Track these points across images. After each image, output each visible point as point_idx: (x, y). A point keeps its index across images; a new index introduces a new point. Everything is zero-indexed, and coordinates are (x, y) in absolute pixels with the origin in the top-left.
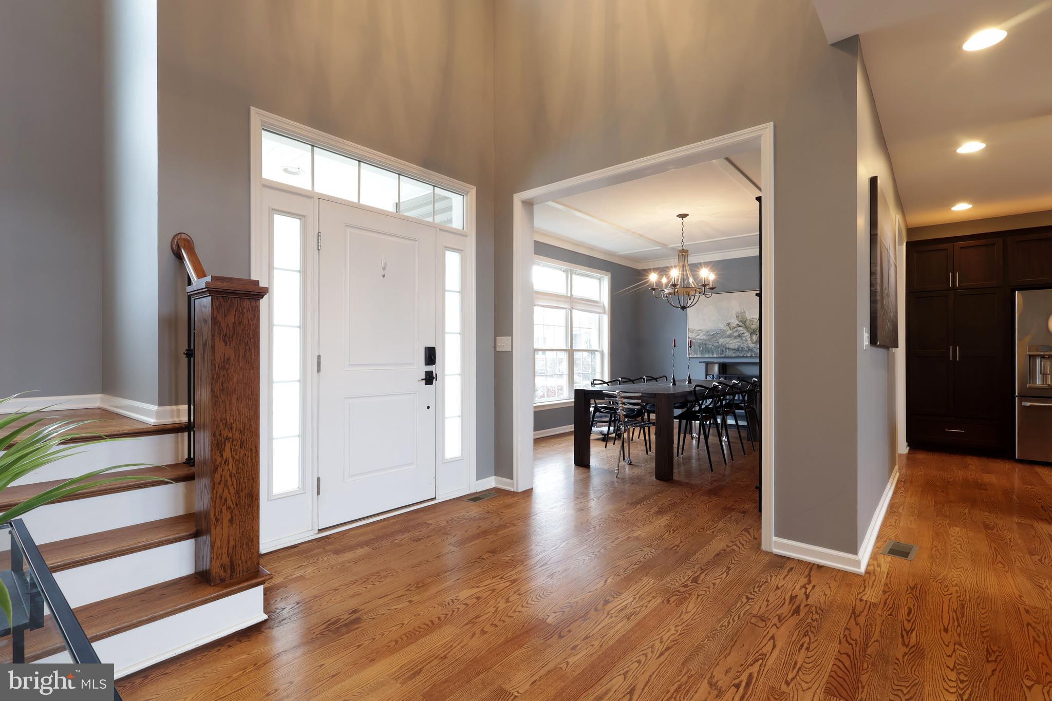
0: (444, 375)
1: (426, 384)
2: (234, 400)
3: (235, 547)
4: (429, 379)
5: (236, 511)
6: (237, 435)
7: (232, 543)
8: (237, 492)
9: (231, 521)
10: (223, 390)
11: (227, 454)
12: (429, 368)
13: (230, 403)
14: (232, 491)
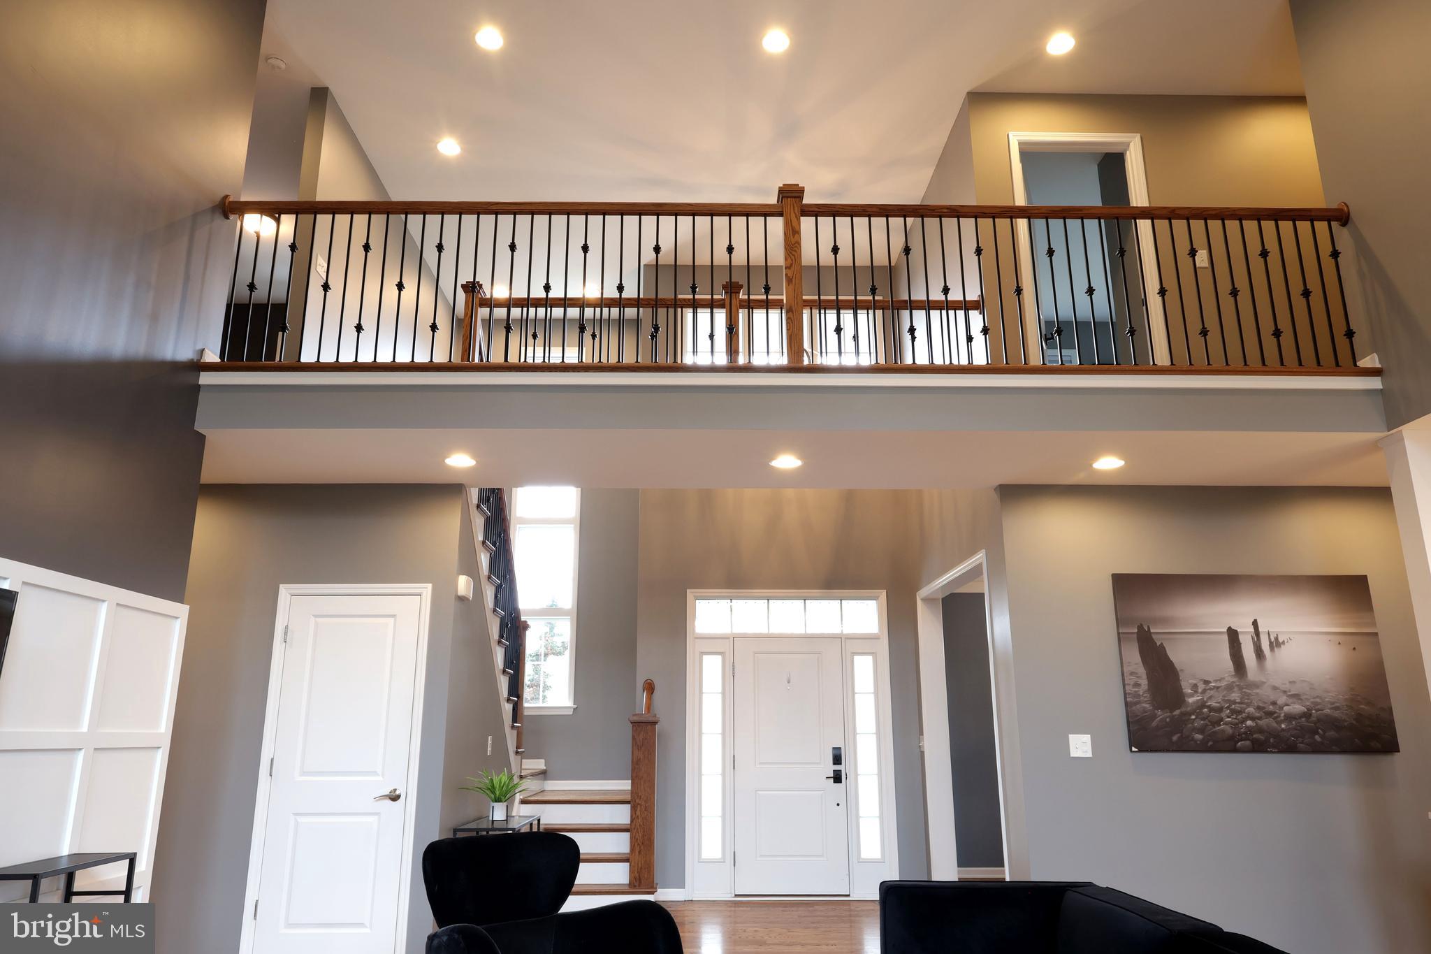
0: (856, 775)
1: (834, 782)
2: (642, 783)
3: (641, 868)
4: (837, 778)
5: (642, 847)
6: (643, 803)
7: (640, 865)
8: (643, 836)
9: (639, 852)
10: (636, 777)
11: (638, 813)
12: (837, 767)
13: (640, 785)
14: (640, 835)
